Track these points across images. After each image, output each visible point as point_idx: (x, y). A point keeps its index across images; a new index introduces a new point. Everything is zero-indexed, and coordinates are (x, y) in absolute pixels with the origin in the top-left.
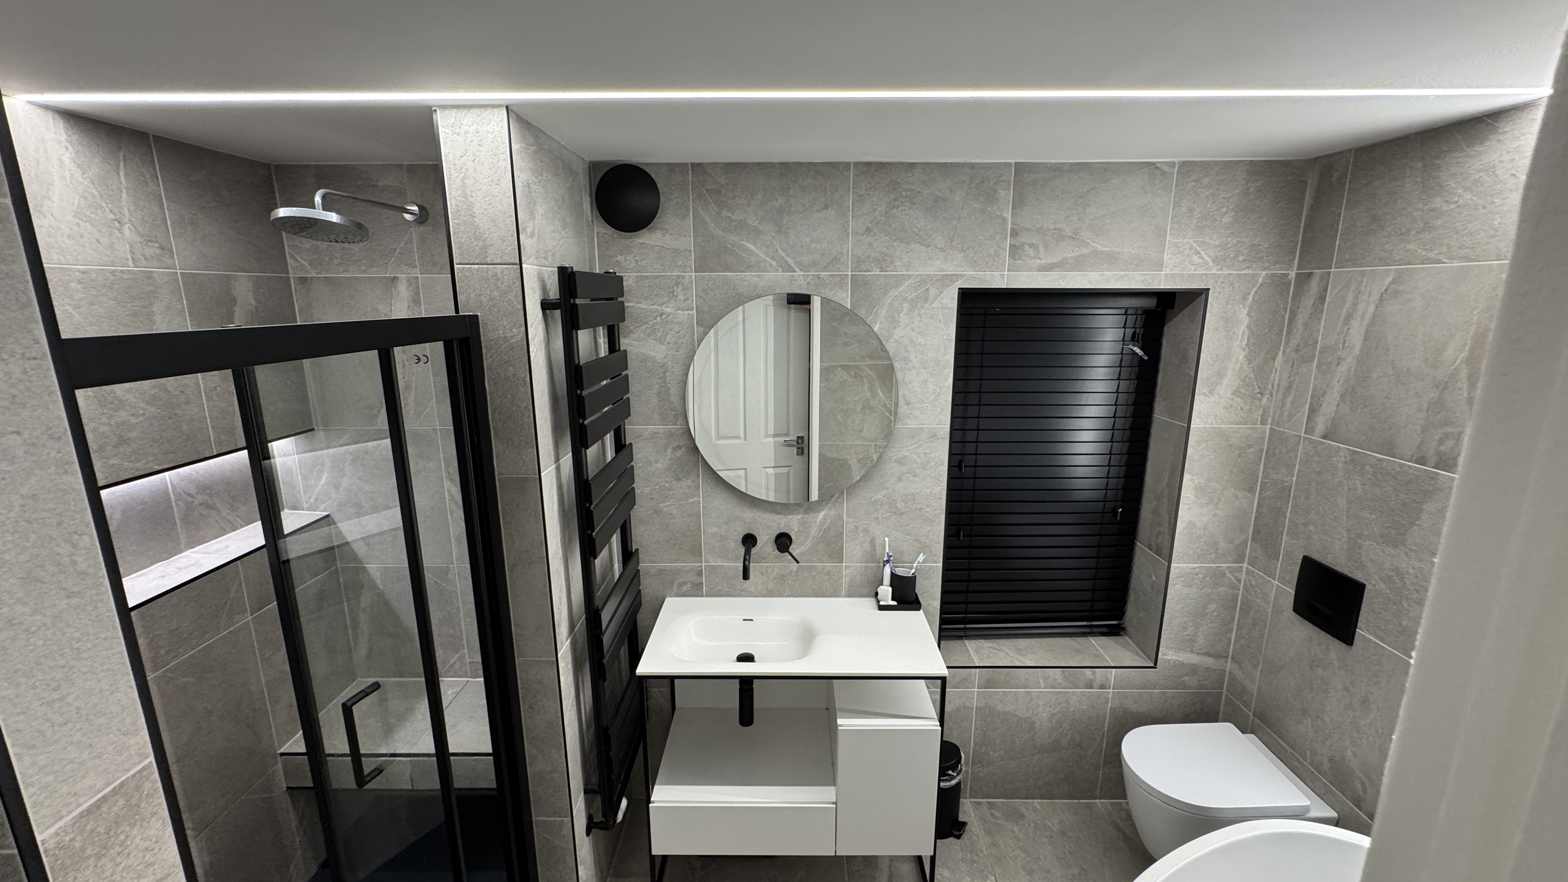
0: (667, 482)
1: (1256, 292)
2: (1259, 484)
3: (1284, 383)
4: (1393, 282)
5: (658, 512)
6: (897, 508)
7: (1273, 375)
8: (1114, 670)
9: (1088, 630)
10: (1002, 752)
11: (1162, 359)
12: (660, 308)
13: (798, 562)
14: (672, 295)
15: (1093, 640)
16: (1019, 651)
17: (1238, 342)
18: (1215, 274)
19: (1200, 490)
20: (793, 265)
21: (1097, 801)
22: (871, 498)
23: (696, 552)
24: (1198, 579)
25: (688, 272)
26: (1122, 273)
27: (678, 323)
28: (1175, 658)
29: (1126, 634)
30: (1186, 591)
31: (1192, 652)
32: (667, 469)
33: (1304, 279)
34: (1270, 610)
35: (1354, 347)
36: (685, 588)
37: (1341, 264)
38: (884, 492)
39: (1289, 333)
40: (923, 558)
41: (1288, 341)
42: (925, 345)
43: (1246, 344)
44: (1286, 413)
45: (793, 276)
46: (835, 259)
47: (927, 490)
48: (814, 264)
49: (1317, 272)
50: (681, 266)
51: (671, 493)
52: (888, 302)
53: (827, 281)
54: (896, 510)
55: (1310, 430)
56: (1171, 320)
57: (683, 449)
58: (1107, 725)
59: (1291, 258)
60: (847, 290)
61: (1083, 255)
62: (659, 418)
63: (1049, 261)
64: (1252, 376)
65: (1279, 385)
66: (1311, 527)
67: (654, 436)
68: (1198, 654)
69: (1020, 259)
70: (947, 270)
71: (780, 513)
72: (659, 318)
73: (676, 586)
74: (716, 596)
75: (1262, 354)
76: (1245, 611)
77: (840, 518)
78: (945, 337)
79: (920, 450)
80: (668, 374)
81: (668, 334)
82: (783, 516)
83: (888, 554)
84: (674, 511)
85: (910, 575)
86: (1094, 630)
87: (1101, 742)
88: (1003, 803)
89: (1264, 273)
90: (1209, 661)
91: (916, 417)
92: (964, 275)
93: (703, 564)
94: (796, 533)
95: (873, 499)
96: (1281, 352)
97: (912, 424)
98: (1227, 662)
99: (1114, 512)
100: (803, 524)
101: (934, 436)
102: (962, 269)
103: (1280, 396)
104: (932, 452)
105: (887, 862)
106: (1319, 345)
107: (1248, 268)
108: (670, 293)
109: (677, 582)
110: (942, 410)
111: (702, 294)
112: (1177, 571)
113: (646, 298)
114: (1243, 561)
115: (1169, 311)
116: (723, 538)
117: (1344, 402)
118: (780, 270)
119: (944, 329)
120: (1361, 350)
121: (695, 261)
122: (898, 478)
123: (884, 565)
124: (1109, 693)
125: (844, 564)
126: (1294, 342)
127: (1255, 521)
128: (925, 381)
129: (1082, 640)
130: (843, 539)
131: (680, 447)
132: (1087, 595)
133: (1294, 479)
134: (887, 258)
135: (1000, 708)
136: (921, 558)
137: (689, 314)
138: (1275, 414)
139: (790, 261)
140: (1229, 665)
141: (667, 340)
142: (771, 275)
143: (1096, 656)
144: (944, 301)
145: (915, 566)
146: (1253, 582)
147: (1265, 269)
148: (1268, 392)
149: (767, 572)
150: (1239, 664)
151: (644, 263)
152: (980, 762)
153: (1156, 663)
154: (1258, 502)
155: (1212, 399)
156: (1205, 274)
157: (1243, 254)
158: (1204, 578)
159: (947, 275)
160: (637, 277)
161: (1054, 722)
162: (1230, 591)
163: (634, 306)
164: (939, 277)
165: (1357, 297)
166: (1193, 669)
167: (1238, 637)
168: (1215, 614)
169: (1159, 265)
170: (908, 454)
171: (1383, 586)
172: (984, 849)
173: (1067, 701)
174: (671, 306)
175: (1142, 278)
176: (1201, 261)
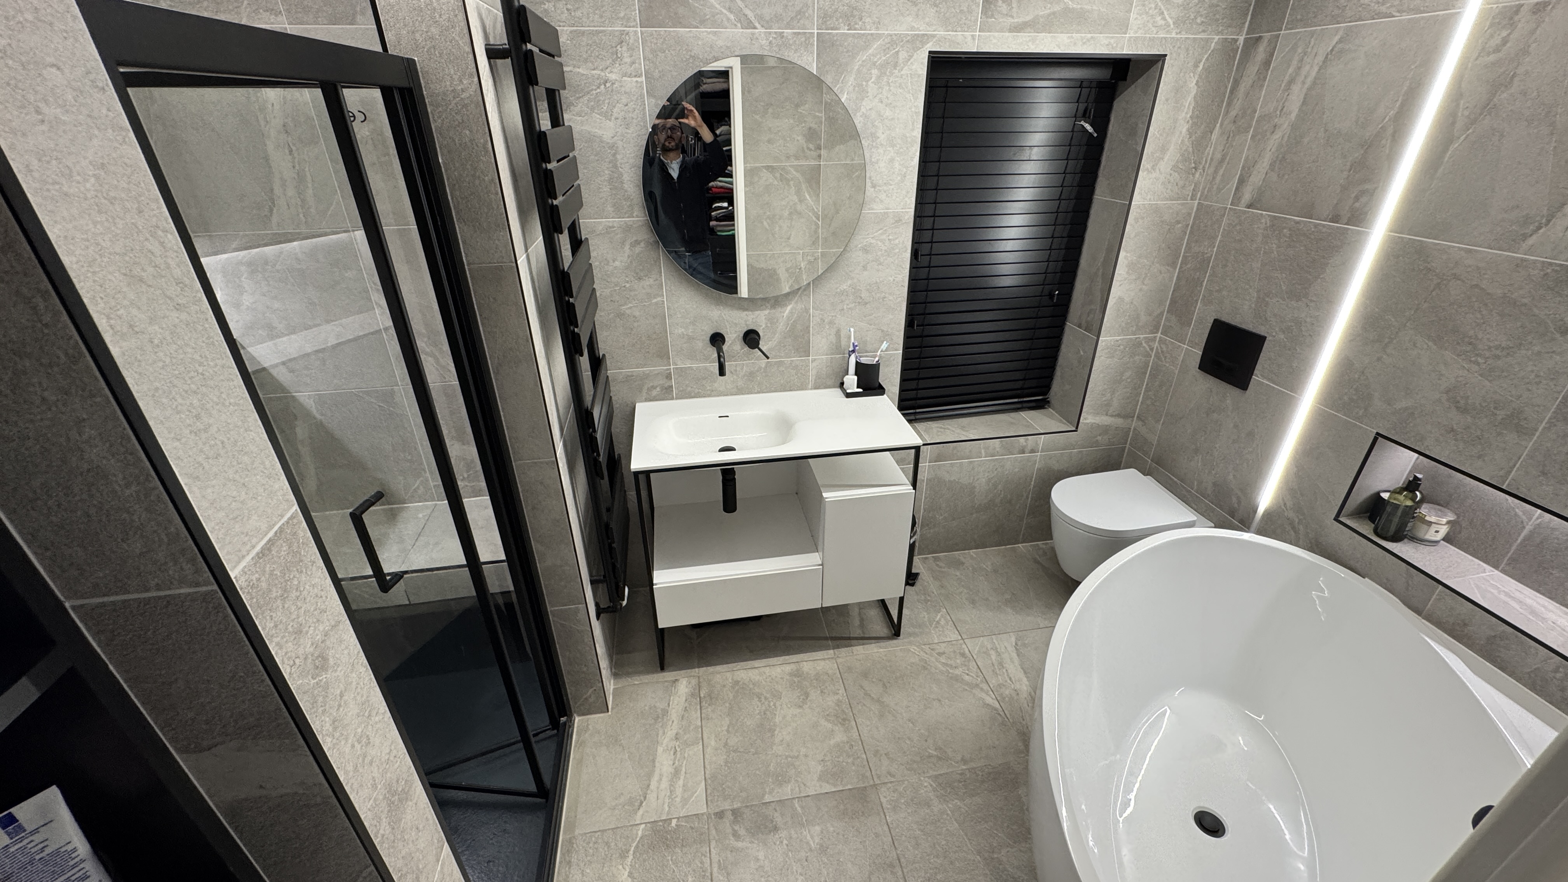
0: (627, 282)
1: (1207, 59)
2: (1181, 258)
3: (1218, 156)
4: (1340, 41)
5: (620, 315)
6: (861, 297)
7: (1209, 148)
8: (1043, 436)
9: (1019, 406)
10: (946, 515)
11: (1109, 135)
12: (603, 74)
13: (768, 358)
14: (616, 58)
15: (1023, 414)
16: (963, 428)
17: (1184, 114)
18: (1173, 38)
19: (1131, 266)
20: (753, 19)
21: (1020, 545)
22: (837, 289)
23: (663, 355)
24: (1120, 350)
25: (633, 27)
26: (1089, 36)
27: (625, 93)
28: (1093, 421)
29: (1049, 407)
30: (1108, 361)
31: (1107, 415)
32: (627, 268)
33: (1252, 43)
34: (1177, 372)
35: (1290, 113)
36: (654, 393)
37: (1292, 25)
38: (849, 282)
39: (1229, 104)
40: (886, 346)
41: (1227, 112)
42: (893, 119)
43: (1190, 117)
44: (1215, 187)
45: (753, 34)
46: (799, 12)
47: (890, 278)
48: (778, 18)
49: (1267, 36)
50: (622, 18)
51: (632, 293)
52: (856, 67)
53: (791, 42)
54: (861, 301)
55: (1236, 200)
56: (1121, 93)
57: (642, 245)
58: (1033, 483)
59: (1243, 21)
60: (812, 53)
61: (1054, 13)
62: (613, 209)
63: (1020, 20)
64: (1191, 149)
65: (1212, 159)
66: (1225, 293)
67: (609, 230)
68: (1112, 416)
69: (992, 16)
70: (918, 29)
71: (747, 310)
72: (603, 87)
73: (645, 391)
74: (687, 398)
75: (1203, 127)
76: (1153, 376)
77: (807, 310)
78: (913, 110)
79: (884, 237)
80: (618, 157)
81: (614, 107)
82: (750, 313)
83: (853, 344)
84: (637, 314)
85: (875, 363)
86: (1025, 405)
87: (1027, 498)
88: (945, 556)
89: (1217, 37)
90: (1119, 422)
91: (882, 201)
92: (934, 36)
93: (672, 367)
94: (763, 329)
95: (838, 290)
96: (1218, 125)
97: (878, 208)
98: (1133, 421)
99: (1051, 295)
100: (772, 321)
101: (898, 221)
102: (934, 27)
103: (1212, 170)
104: (896, 239)
105: (857, 610)
106: (1257, 114)
107: (1204, 31)
108: (612, 54)
109: (646, 387)
110: (908, 192)
111: (651, 56)
112: (1103, 344)
113: (586, 61)
114: (1157, 332)
115: (1121, 83)
116: (691, 339)
117: (1272, 170)
118: (739, 25)
119: (913, 100)
120: (1298, 116)
121: (639, 12)
122: (864, 267)
123: (850, 356)
124: (1037, 456)
125: (810, 358)
126: (1233, 113)
127: (1172, 295)
128: (892, 160)
129: (1013, 415)
130: (809, 333)
131: (637, 242)
132: (1018, 375)
133: (1215, 249)
134: (855, 13)
135: (947, 477)
136: (884, 346)
137: (637, 81)
138: (1204, 189)
139: (751, 15)
140: (1135, 423)
141: (615, 115)
142: (730, 32)
143: (1028, 426)
144: (914, 67)
145: (878, 354)
146: (1165, 349)
147: (1218, 33)
148: (1201, 167)
149: (736, 371)
150: (1143, 421)
151: (578, 14)
152: (928, 525)
153: (1077, 428)
154: (1178, 277)
155: (1154, 175)
156: (1165, 38)
157: (1201, 16)
158: (1125, 349)
159: (918, 35)
160: (571, 32)
161: (991, 484)
162: (1143, 359)
163: (571, 71)
164: (909, 38)
165: (1301, 60)
166: (1105, 429)
167: (1146, 398)
168: (1129, 380)
169: (1124, 26)
170: (873, 241)
171: (1282, 336)
172: (934, 591)
173: (1003, 466)
174: (616, 70)
175: (1106, 42)
176: (1163, 22)
